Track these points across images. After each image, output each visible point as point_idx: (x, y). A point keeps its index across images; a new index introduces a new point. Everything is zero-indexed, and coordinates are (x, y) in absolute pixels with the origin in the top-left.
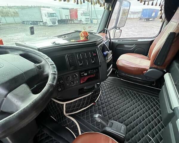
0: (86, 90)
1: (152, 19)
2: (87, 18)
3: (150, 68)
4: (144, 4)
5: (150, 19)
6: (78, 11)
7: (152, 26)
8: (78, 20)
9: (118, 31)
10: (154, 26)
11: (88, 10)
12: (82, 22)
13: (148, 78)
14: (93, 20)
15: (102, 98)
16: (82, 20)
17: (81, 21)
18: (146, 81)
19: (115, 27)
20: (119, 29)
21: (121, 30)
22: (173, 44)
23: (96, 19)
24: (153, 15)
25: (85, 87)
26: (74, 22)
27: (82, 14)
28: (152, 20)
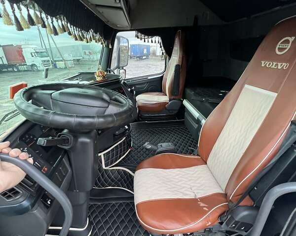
0: (117, 136)
1: (145, 57)
2: (44, 61)
3: (170, 100)
4: (145, 41)
5: (144, 58)
6: (23, 50)
7: (149, 65)
8: (26, 65)
9: (122, 71)
10: (151, 66)
11: (44, 47)
12: (37, 67)
13: (171, 111)
14: (57, 63)
15: (136, 143)
16: (35, 63)
17: (33, 65)
18: (169, 115)
19: (118, 67)
20: (123, 68)
21: (125, 70)
22: (181, 74)
23: (62, 61)
24: (145, 53)
25: (117, 132)
26: (17, 68)
27: (33, 55)
28: (145, 59)
